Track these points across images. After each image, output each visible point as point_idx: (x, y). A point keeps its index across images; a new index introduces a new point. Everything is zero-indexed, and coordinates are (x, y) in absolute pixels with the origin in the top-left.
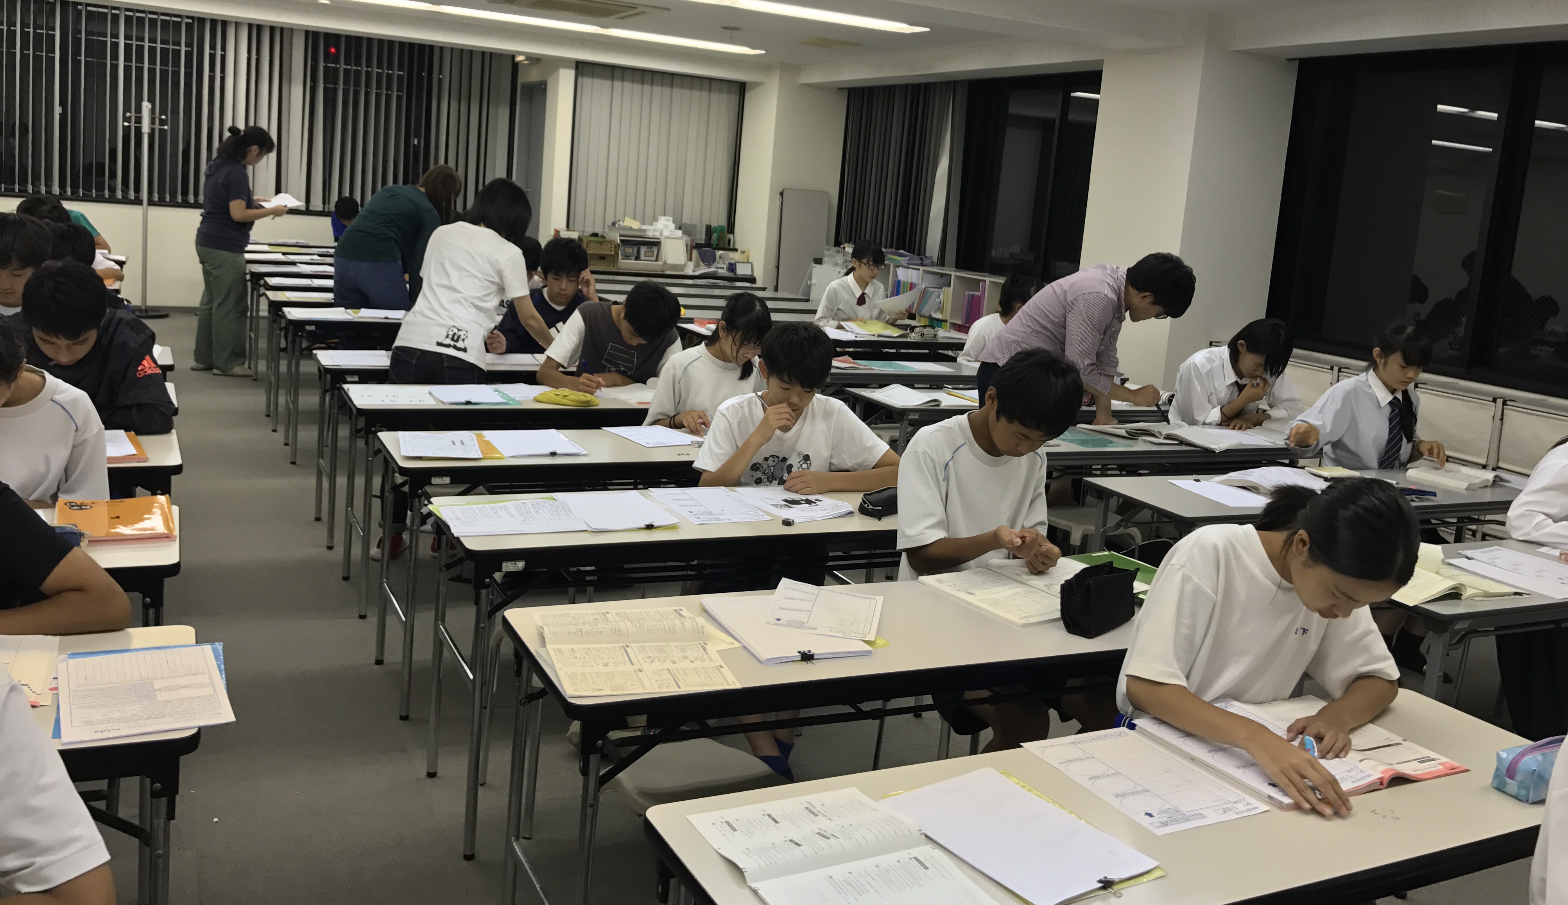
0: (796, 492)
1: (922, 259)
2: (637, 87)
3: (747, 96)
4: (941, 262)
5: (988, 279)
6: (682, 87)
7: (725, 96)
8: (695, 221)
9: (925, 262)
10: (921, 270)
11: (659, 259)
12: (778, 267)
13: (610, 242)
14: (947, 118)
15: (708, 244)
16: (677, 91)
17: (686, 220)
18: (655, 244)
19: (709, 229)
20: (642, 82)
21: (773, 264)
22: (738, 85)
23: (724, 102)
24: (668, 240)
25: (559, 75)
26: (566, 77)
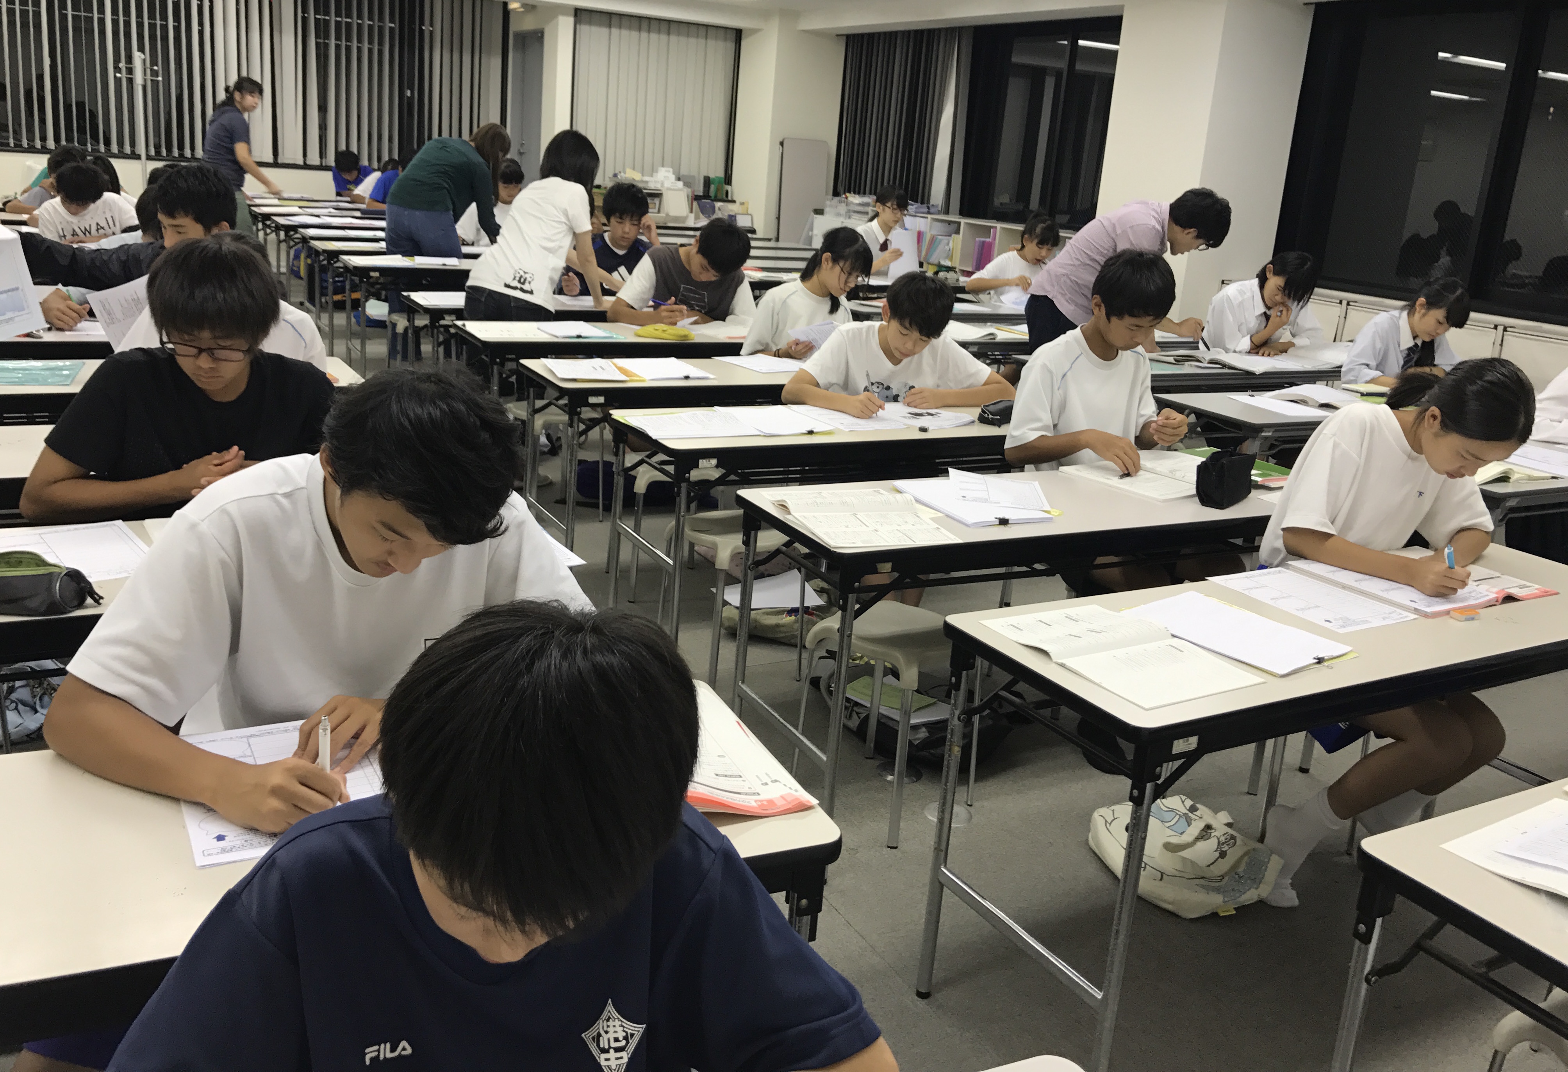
0: (915, 407)
1: (928, 208)
2: (635, 34)
3: (743, 43)
4: (947, 212)
5: (998, 227)
7: (720, 44)
8: (694, 172)
9: (932, 210)
10: (929, 219)
11: (661, 210)
12: (778, 218)
14: (952, 65)
15: (706, 196)
16: (673, 38)
17: (684, 171)
19: (707, 181)
20: (640, 29)
21: (774, 216)
22: (735, 32)
23: (721, 50)
24: (670, 192)
25: (557, 24)
26: (565, 25)
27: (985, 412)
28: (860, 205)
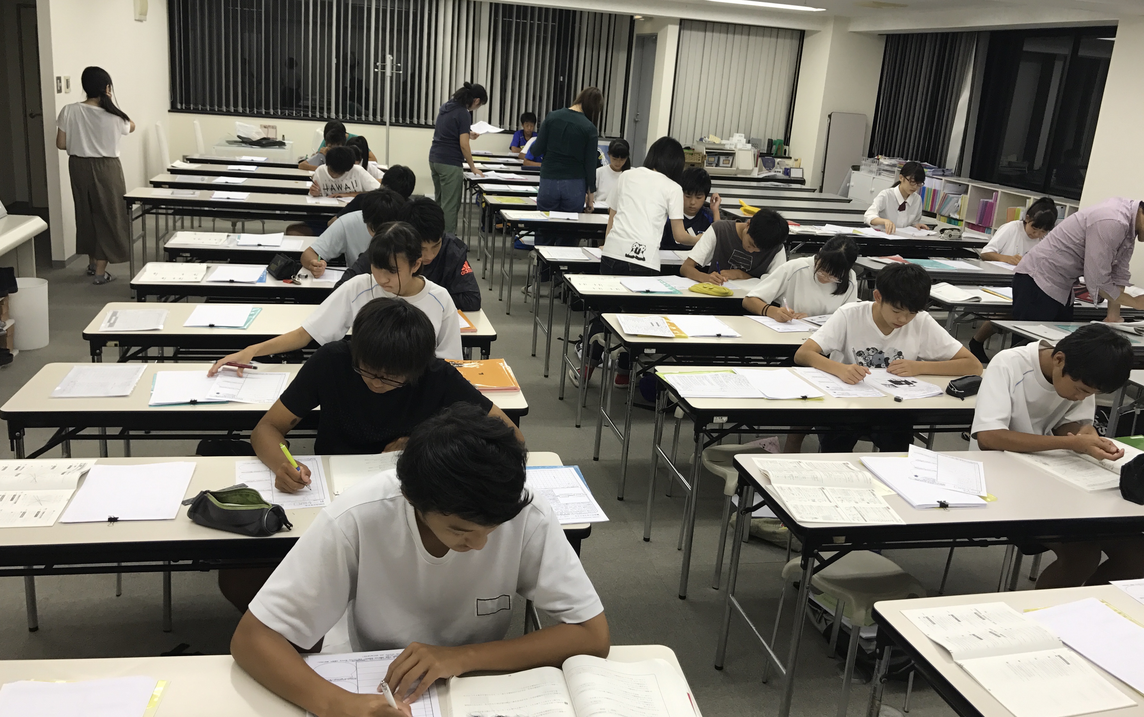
0: (896, 374)
1: (943, 171)
2: (723, 36)
3: (805, 40)
4: (959, 173)
5: (1000, 190)
6: (756, 36)
7: (788, 42)
8: (761, 136)
9: (946, 173)
10: (943, 180)
11: (733, 165)
12: (823, 172)
13: (699, 154)
14: (970, 60)
15: (769, 153)
16: (752, 38)
17: (753, 136)
18: (730, 154)
19: (771, 143)
20: (727, 33)
21: (820, 170)
22: (800, 32)
23: (787, 46)
24: (740, 151)
25: (667, 30)
26: (673, 30)
27: (952, 387)
28: (888, 165)
